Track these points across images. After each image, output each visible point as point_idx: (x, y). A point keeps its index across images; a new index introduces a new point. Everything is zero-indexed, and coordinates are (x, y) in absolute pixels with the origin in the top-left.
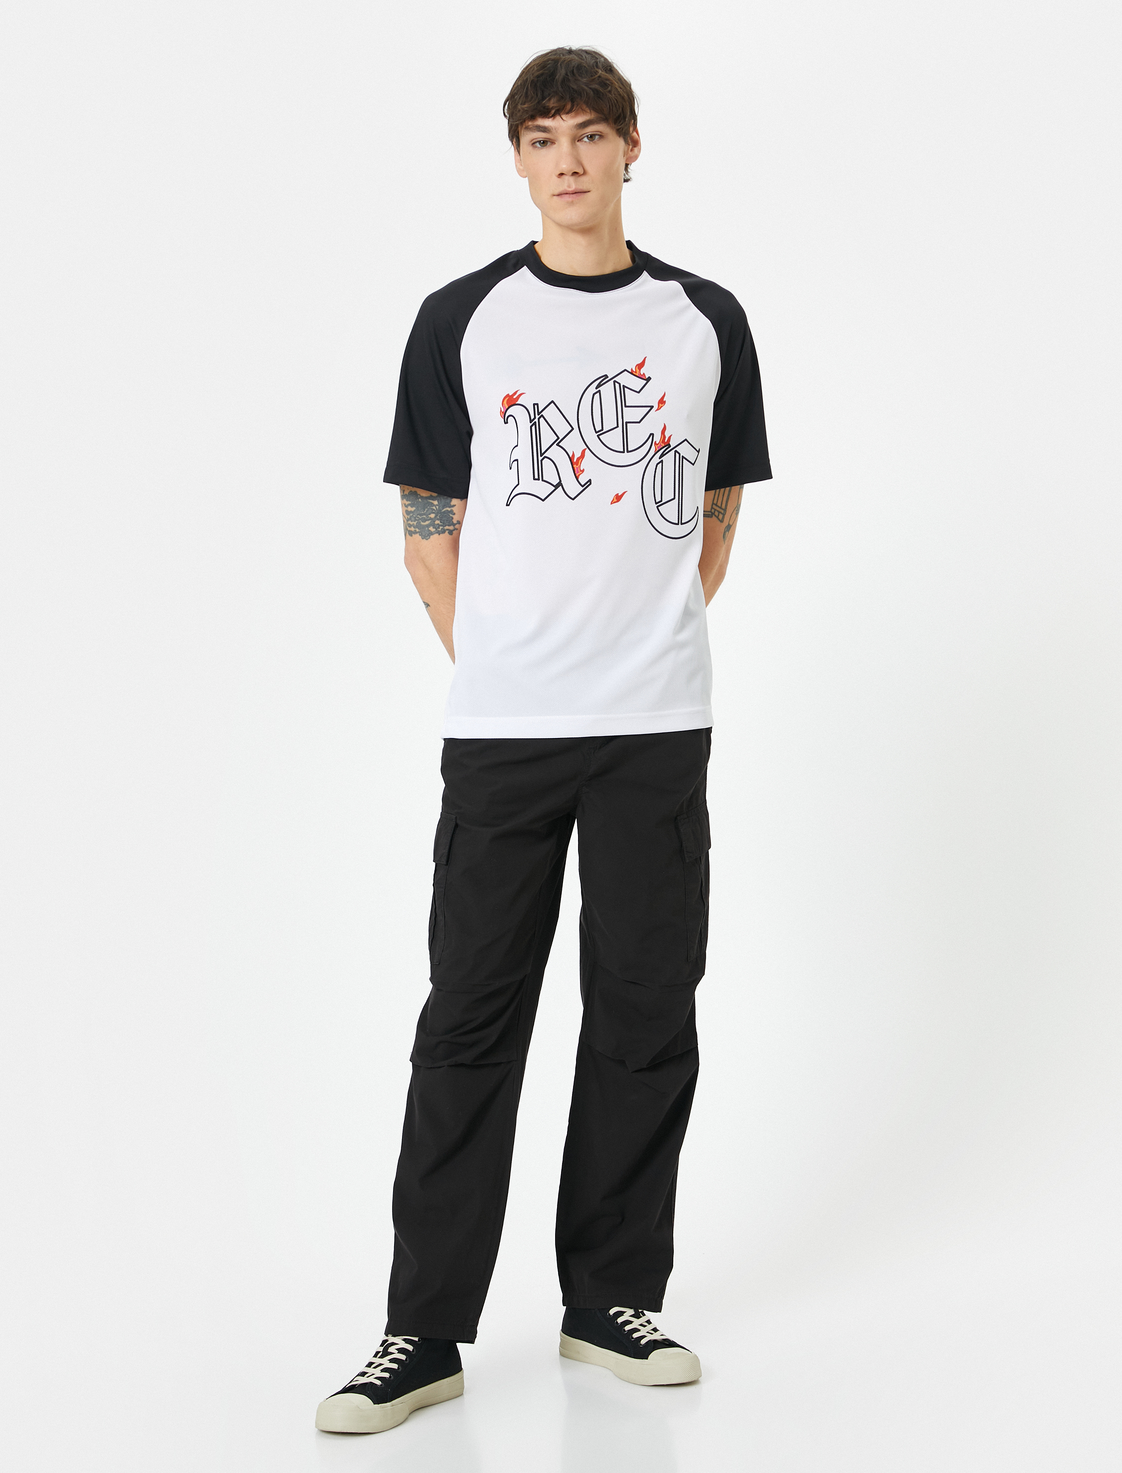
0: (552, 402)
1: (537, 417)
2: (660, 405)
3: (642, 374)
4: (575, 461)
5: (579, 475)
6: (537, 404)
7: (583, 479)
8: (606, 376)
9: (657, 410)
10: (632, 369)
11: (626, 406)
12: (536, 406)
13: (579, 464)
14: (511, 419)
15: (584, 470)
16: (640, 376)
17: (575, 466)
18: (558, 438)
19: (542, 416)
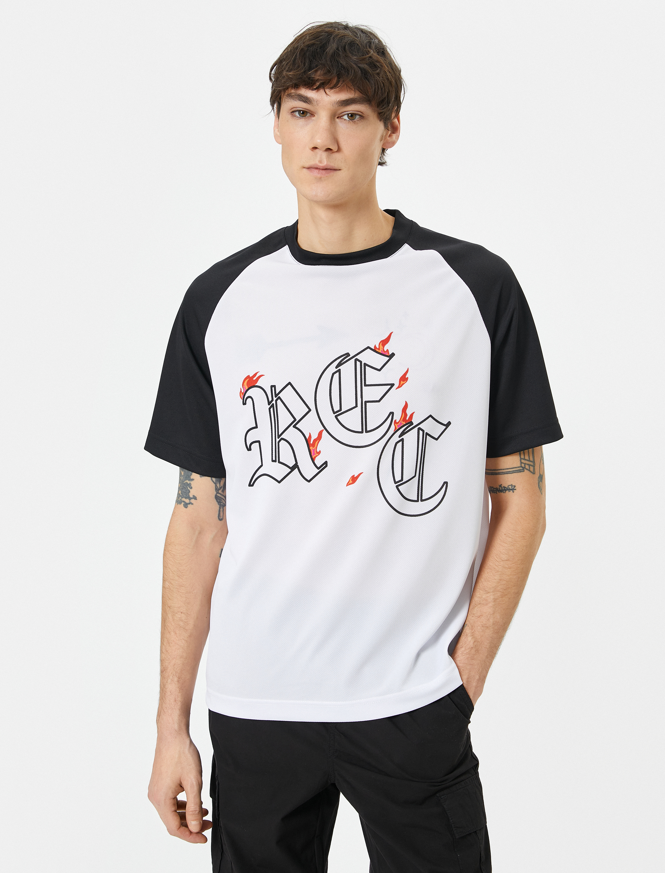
0: (290, 383)
1: (275, 399)
2: (402, 382)
3: (385, 350)
4: (311, 442)
5: (315, 457)
6: (274, 386)
7: (319, 461)
8: (348, 354)
9: (399, 387)
10: (375, 346)
11: (366, 385)
12: (273, 388)
13: (316, 446)
14: (249, 401)
15: (320, 452)
16: (384, 353)
17: (311, 448)
18: (295, 420)
19: (279, 398)
